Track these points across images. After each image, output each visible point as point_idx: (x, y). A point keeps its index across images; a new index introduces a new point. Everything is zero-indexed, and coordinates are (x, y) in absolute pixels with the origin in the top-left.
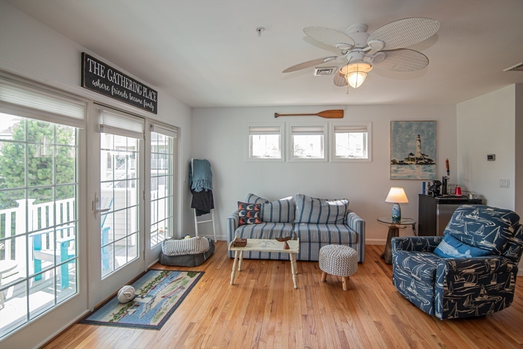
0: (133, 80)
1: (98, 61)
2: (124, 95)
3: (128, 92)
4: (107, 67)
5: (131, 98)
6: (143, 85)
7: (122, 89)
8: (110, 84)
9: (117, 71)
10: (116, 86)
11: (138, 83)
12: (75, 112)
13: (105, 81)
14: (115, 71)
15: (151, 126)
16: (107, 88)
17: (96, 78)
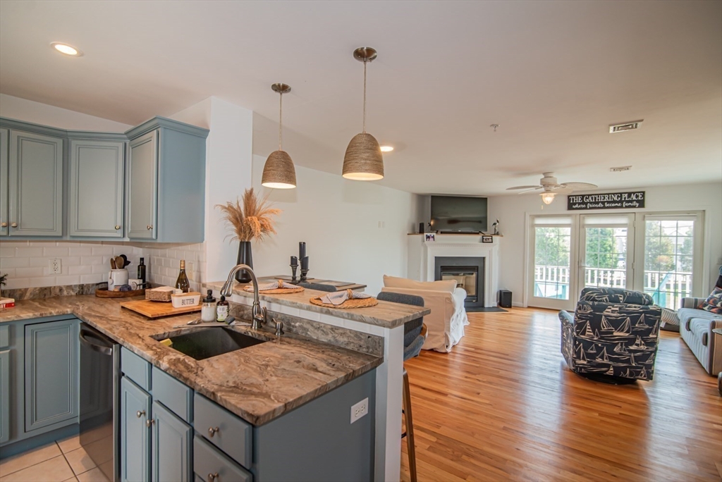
0: (608, 194)
1: (576, 196)
2: (600, 205)
3: (603, 203)
4: (583, 196)
5: (606, 205)
6: (621, 194)
7: (598, 203)
8: (586, 204)
9: (591, 195)
10: (591, 203)
11: (614, 194)
12: (567, 221)
13: (583, 203)
14: (589, 195)
15: (644, 217)
16: (584, 206)
17: (575, 204)
